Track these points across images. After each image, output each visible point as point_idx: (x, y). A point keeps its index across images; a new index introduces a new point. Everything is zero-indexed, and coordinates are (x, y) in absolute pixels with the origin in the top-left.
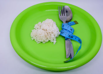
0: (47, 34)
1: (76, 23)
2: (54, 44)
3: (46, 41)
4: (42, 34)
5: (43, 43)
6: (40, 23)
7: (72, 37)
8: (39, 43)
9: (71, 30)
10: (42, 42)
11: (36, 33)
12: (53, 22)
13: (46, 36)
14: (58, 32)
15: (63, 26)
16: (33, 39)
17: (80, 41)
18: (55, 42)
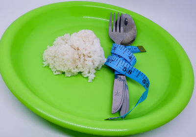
0: (77, 57)
1: (141, 50)
2: (89, 81)
3: (73, 71)
4: (67, 54)
5: (67, 74)
6: (66, 36)
7: (130, 72)
8: (57, 73)
9: (130, 58)
10: (64, 73)
11: (55, 52)
12: (94, 35)
13: (74, 61)
14: (101, 56)
15: (115, 48)
16: (46, 64)
17: (146, 83)
18: (92, 76)
